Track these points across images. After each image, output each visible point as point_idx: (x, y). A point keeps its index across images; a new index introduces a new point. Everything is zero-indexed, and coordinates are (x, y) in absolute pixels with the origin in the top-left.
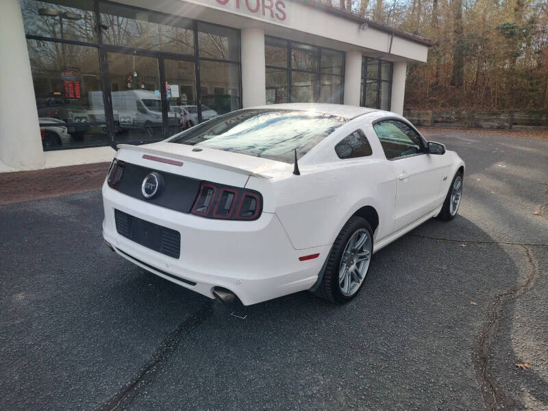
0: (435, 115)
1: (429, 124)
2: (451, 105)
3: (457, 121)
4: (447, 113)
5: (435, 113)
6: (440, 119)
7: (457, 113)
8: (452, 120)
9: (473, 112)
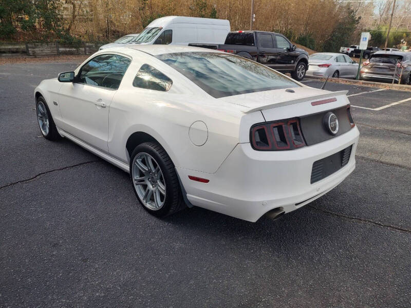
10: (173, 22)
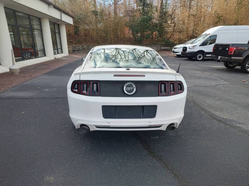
0: (73, 48)
1: (72, 52)
2: (79, 43)
3: (83, 50)
4: (78, 47)
5: (73, 47)
6: (75, 50)
7: (82, 47)
8: (81, 50)
9: (88, 46)
10: (219, 30)
